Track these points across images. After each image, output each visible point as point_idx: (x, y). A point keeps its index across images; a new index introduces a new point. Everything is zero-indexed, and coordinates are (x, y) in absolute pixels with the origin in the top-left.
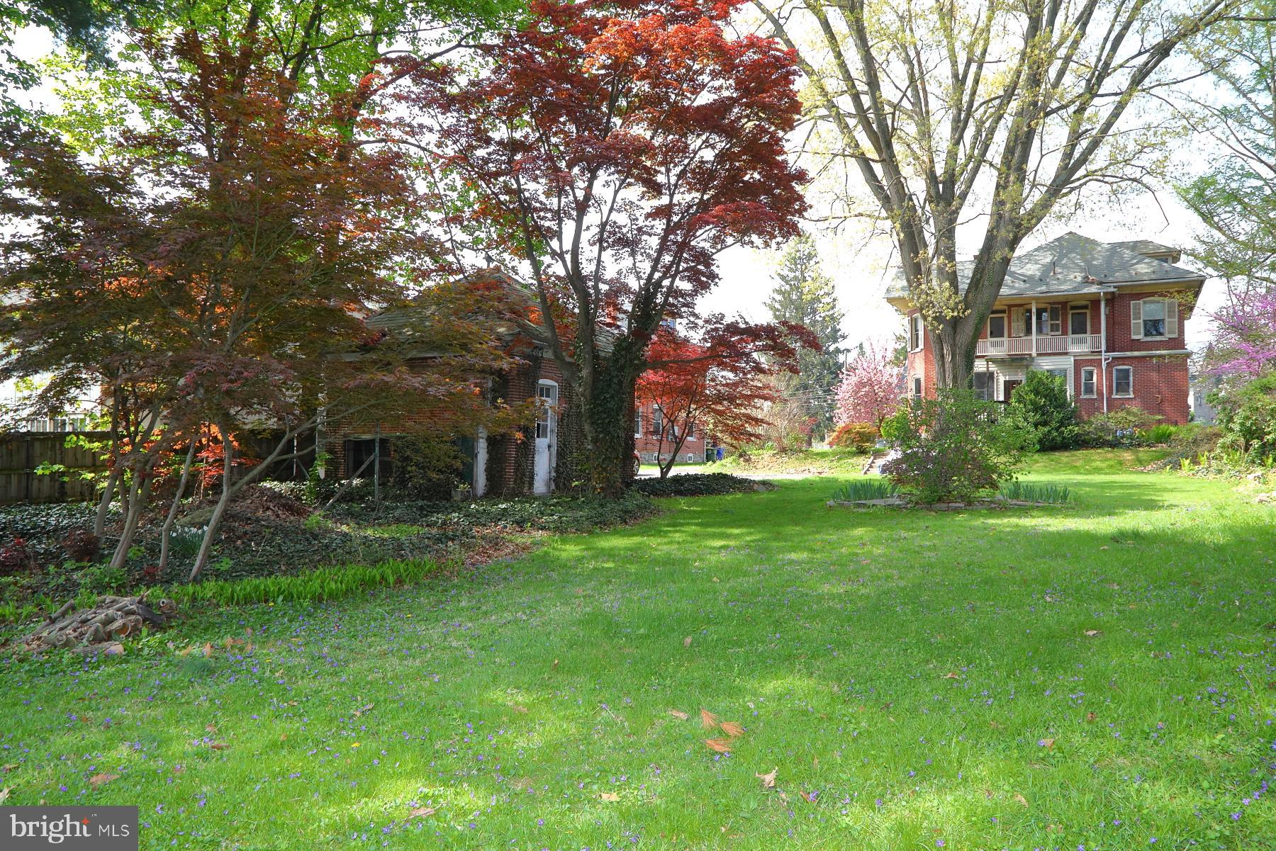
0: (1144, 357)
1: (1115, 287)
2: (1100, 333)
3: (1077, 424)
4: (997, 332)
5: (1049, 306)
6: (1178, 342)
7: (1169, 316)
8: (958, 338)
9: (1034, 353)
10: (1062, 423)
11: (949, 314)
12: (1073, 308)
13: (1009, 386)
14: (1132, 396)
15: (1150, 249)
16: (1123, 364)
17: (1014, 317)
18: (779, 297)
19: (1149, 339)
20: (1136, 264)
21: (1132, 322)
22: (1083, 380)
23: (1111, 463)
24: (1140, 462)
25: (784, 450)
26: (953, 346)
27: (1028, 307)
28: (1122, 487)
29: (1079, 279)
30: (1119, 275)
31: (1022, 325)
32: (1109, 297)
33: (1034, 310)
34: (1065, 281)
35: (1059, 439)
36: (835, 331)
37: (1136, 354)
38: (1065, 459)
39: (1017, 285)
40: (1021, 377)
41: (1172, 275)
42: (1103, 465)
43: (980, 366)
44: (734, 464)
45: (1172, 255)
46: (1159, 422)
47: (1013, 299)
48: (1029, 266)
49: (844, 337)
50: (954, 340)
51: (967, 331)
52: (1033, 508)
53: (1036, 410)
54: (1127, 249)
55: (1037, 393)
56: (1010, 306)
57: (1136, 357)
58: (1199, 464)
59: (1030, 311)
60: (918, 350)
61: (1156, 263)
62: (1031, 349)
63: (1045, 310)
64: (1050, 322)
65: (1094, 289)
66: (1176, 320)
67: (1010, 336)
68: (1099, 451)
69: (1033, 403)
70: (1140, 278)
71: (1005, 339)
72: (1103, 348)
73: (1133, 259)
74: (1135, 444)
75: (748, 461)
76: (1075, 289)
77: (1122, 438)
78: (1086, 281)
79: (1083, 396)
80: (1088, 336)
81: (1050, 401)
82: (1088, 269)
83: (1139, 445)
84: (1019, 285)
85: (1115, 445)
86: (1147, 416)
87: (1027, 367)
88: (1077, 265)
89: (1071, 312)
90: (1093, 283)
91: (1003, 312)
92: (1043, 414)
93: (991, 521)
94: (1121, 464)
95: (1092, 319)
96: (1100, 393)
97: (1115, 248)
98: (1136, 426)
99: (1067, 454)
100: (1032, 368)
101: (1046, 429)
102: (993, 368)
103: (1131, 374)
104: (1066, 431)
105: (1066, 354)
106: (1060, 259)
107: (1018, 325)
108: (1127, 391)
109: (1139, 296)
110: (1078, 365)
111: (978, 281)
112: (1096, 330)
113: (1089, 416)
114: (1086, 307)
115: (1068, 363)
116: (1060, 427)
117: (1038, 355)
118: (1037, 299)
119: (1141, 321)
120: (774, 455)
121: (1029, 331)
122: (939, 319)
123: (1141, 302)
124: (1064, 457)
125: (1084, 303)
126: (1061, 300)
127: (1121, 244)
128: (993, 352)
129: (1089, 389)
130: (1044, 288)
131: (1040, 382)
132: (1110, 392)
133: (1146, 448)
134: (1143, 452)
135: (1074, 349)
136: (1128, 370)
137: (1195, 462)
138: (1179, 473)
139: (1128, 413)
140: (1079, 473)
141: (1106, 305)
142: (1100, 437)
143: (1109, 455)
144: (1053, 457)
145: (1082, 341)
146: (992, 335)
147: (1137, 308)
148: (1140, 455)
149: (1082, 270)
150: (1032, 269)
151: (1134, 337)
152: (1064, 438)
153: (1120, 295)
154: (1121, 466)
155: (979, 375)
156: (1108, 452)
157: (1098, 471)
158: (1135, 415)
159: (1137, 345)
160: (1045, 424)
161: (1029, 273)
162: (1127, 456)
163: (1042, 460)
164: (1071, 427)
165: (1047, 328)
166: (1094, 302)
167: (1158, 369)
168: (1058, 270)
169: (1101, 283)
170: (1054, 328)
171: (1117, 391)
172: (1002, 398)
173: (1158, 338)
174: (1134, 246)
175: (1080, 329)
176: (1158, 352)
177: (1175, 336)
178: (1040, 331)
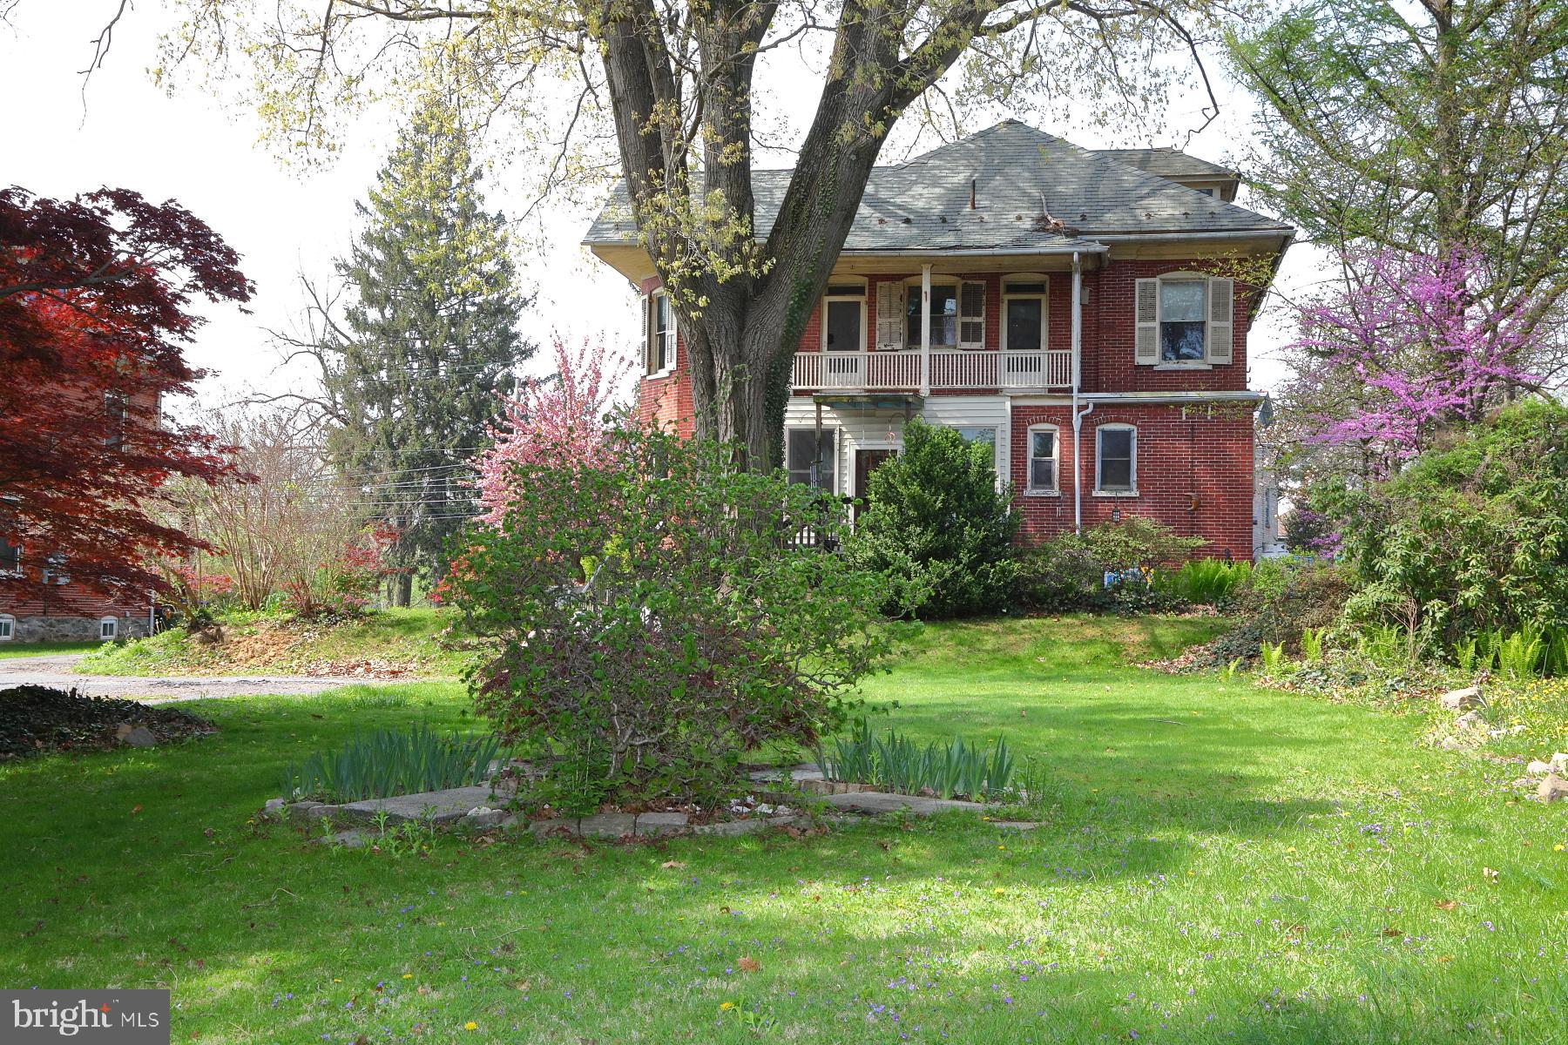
0: (1162, 406)
1: (1103, 243)
2: (1069, 346)
3: (1019, 556)
4: (843, 338)
5: (959, 283)
6: (1233, 373)
7: (1216, 317)
8: (748, 341)
9: (924, 387)
10: (985, 553)
11: (725, 271)
12: (1012, 288)
13: (867, 461)
14: (1135, 493)
15: (1178, 168)
16: (1118, 420)
17: (882, 303)
18: (378, 254)
19: (1173, 365)
20: (1148, 196)
21: (1138, 325)
22: (1030, 455)
23: (1097, 649)
24: (1157, 647)
25: (309, 612)
26: (738, 357)
27: (912, 281)
28: (1137, 726)
29: (1027, 224)
30: (1113, 220)
31: (899, 324)
32: (1090, 266)
33: (926, 288)
34: (998, 228)
35: (977, 591)
36: (507, 337)
37: (1145, 396)
38: (990, 642)
39: (890, 230)
40: (895, 442)
41: (1225, 223)
42: (1080, 655)
43: (799, 415)
44: (172, 650)
45: (1224, 182)
46: (1196, 554)
47: (880, 259)
48: (918, 189)
49: (527, 353)
50: (740, 346)
51: (772, 319)
52: (904, 826)
53: (924, 519)
54: (1131, 163)
55: (927, 479)
56: (874, 278)
57: (1144, 406)
58: (1303, 658)
59: (916, 292)
60: (663, 373)
61: (1190, 196)
62: (918, 380)
63: (949, 292)
64: (960, 320)
65: (1059, 244)
66: (1230, 324)
67: (871, 347)
68: (1068, 620)
69: (917, 503)
70: (1156, 226)
71: (861, 354)
72: (1076, 382)
73: (1142, 184)
74: (1146, 604)
75: (214, 639)
76: (1018, 242)
77: (1118, 589)
78: (1042, 227)
79: (1030, 492)
80: (1043, 353)
81: (959, 499)
82: (1048, 201)
83: (1156, 608)
84: (896, 231)
85: (1101, 605)
86: (1172, 540)
87: (908, 418)
88: (1025, 194)
89: (1006, 297)
90: (1057, 231)
91: (858, 290)
92: (940, 531)
93: (760, 905)
94: (1117, 653)
95: (1052, 314)
96: (1067, 486)
97: (1106, 161)
98: (1148, 562)
99: (994, 627)
100: (919, 419)
101: (947, 568)
102: (831, 419)
103: (1134, 443)
104: (992, 572)
105: (995, 392)
106: (987, 178)
107: (891, 323)
108: (1125, 481)
109: (1152, 268)
110: (1021, 417)
111: (800, 204)
112: (1060, 340)
113: (1044, 537)
114: (1038, 288)
115: (999, 413)
116: (979, 561)
117: (935, 393)
118: (935, 263)
119: (1156, 324)
120: (284, 625)
121: (913, 339)
122: (699, 282)
123: (1157, 280)
124: (990, 635)
125: (1037, 278)
126: (987, 267)
127: (1118, 154)
128: (833, 383)
129: (1043, 477)
130: (949, 239)
131: (938, 455)
132: (1088, 485)
133: (1172, 616)
134: (1166, 627)
135: (1013, 382)
136: (1128, 434)
137: (1293, 648)
138: (1257, 679)
139: (1132, 531)
140: (1023, 676)
141: (1084, 284)
142: (1070, 587)
143: (1090, 632)
144: (963, 634)
145: (1031, 366)
146: (832, 345)
147: (1149, 294)
148: (1158, 631)
149: (1036, 203)
150: (923, 197)
151: (1141, 360)
152: (988, 588)
153: (1114, 264)
154: (1116, 658)
155: (799, 435)
156: (1087, 622)
157: (1064, 672)
158: (1146, 536)
159: (1146, 377)
160: (944, 553)
161: (920, 204)
162: (1131, 633)
163: (939, 640)
164: (1004, 563)
165: (954, 334)
166: (1059, 279)
167: (1192, 432)
168: (982, 200)
169: (1073, 233)
170: (970, 333)
171: (1104, 482)
172: (849, 489)
173: (1191, 365)
174: (1146, 158)
175: (1024, 337)
176: (1193, 394)
177: (1226, 360)
178: (938, 338)
